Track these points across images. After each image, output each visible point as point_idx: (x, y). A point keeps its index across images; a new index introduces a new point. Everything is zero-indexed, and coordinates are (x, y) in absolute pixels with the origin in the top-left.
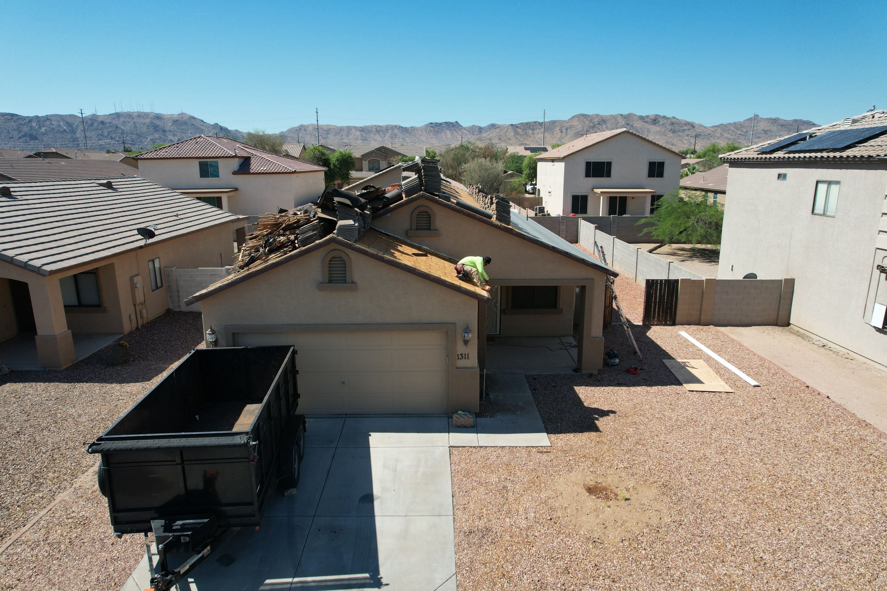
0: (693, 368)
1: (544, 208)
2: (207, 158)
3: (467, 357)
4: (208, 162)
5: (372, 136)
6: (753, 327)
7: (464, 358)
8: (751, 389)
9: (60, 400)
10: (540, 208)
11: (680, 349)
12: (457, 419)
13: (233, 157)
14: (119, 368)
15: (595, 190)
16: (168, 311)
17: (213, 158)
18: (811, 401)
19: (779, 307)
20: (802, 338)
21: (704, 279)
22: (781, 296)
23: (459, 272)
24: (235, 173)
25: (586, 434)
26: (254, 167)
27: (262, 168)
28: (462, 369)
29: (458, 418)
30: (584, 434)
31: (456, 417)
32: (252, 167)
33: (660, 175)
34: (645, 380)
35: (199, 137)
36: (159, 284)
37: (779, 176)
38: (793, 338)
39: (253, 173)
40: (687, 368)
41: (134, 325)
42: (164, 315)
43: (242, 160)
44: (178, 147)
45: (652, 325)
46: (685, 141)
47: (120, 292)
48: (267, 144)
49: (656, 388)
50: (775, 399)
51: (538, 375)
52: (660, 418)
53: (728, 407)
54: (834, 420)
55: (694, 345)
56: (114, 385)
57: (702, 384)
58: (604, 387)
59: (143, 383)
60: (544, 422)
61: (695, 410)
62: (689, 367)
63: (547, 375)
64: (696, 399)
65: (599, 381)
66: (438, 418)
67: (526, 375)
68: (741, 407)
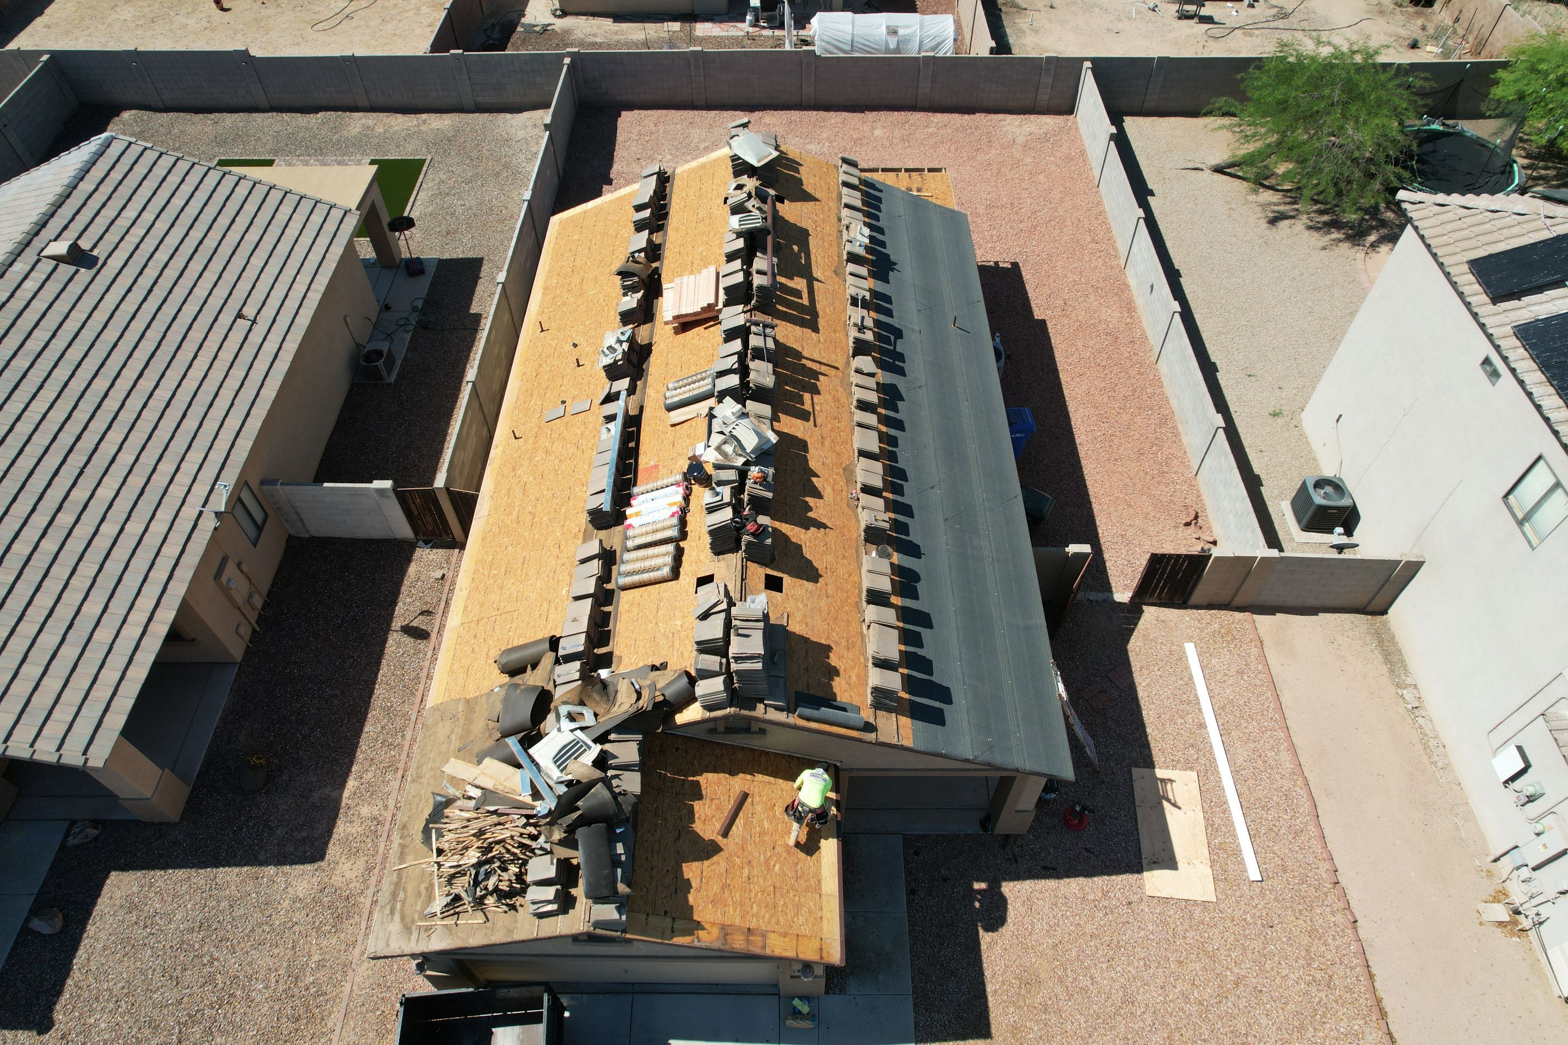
0: (1175, 805)
6: (1321, 617)
8: (1245, 890)
9: (207, 930)
14: (263, 801)
16: (290, 540)
18: (1325, 933)
19: (1379, 590)
31: (790, 1023)
34: (1089, 851)
40: (1165, 803)
45: (1149, 603)
49: (1100, 882)
50: (1272, 927)
51: (925, 836)
52: (1085, 990)
53: (1193, 957)
54: (1337, 1002)
55: (1198, 703)
56: (271, 870)
57: (1173, 872)
58: (1020, 882)
59: (316, 865)
60: (915, 1005)
61: (1142, 963)
62: (1169, 800)
63: (937, 835)
64: (1153, 922)
65: (1016, 861)
66: (764, 997)
67: (905, 837)
68: (1212, 957)
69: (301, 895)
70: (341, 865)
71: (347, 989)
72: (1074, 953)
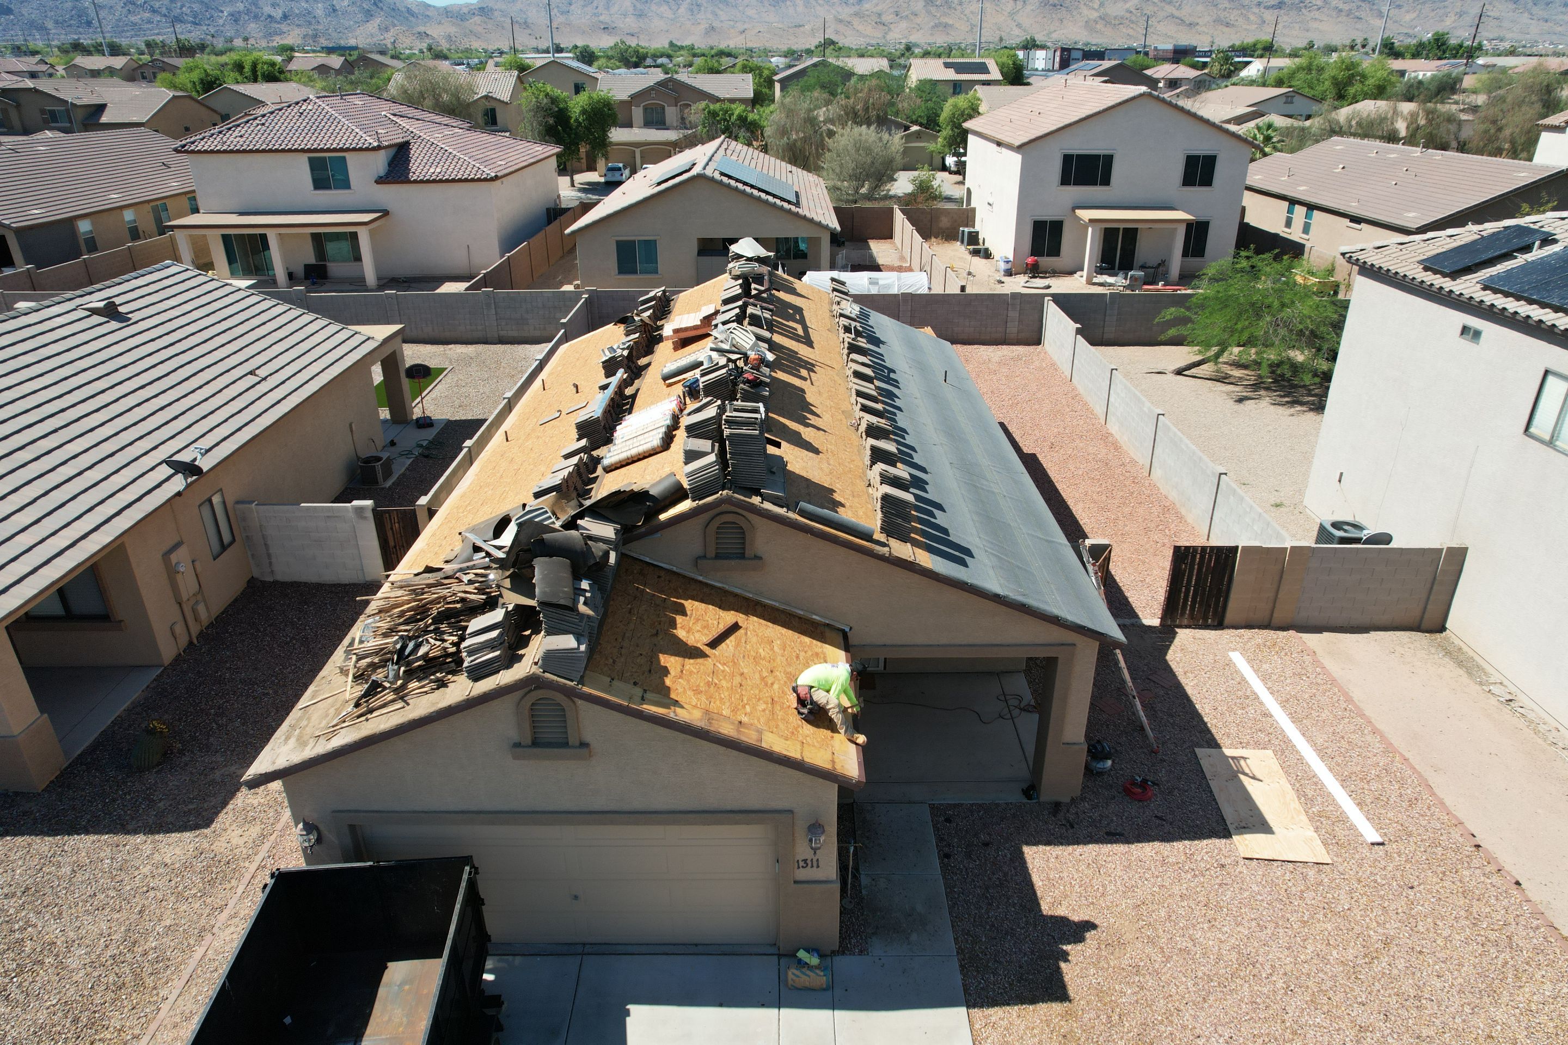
0: (1254, 778)
1: (977, 233)
2: (322, 150)
3: (815, 864)
4: (325, 158)
5: (654, 7)
6: (1374, 635)
7: (810, 865)
8: (1365, 851)
9: (33, 895)
10: (970, 233)
11: (1230, 709)
12: (795, 978)
13: (374, 149)
14: (151, 778)
15: (1079, 213)
16: (252, 582)
17: (335, 150)
18: (1483, 894)
19: (1428, 598)
20: (1469, 673)
21: (1288, 544)
22: (1435, 578)
23: (801, 702)
24: (380, 181)
25: (1043, 1008)
26: (419, 166)
27: (432, 170)
28: (806, 886)
29: (798, 977)
30: (1038, 1005)
31: (793, 974)
32: (413, 166)
33: (1207, 181)
34: (1160, 818)
35: (305, 101)
36: (227, 538)
37: (1465, 330)
38: (1450, 670)
39: (415, 182)
40: (1242, 777)
41: (183, 641)
42: (243, 593)
43: (392, 152)
44: (263, 124)
45: (1180, 627)
46: (1252, 17)
47: (144, 592)
48: (446, 91)
49: (1180, 847)
50: (1412, 888)
51: (955, 806)
52: (1186, 951)
53: (1321, 916)
54: (1528, 963)
55: (1257, 698)
56: (140, 838)
57: (1269, 836)
58: (1081, 846)
59: (198, 832)
60: (962, 967)
61: (1254, 923)
62: (1246, 775)
63: (972, 805)
64: (1257, 884)
65: (1072, 827)
66: (759, 957)
67: (932, 807)
68: (1344, 915)
69: (169, 861)
70: (229, 832)
71: (199, 952)
72: (1163, 913)
